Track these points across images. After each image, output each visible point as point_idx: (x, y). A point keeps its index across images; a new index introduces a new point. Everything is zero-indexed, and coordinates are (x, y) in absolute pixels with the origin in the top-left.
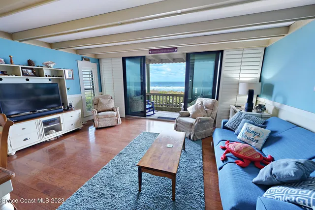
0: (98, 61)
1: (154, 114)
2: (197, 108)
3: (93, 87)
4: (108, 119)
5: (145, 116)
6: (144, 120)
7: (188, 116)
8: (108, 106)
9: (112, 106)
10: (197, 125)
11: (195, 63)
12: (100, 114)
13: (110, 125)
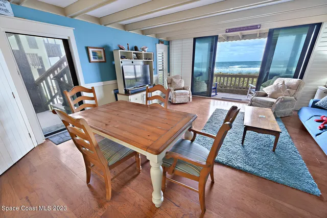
0: (168, 43)
1: (216, 95)
2: (278, 88)
3: (163, 68)
4: (183, 96)
5: (210, 96)
6: (209, 100)
7: (266, 95)
8: (180, 85)
9: (183, 86)
10: (279, 103)
11: (279, 38)
12: (176, 91)
13: (184, 102)
